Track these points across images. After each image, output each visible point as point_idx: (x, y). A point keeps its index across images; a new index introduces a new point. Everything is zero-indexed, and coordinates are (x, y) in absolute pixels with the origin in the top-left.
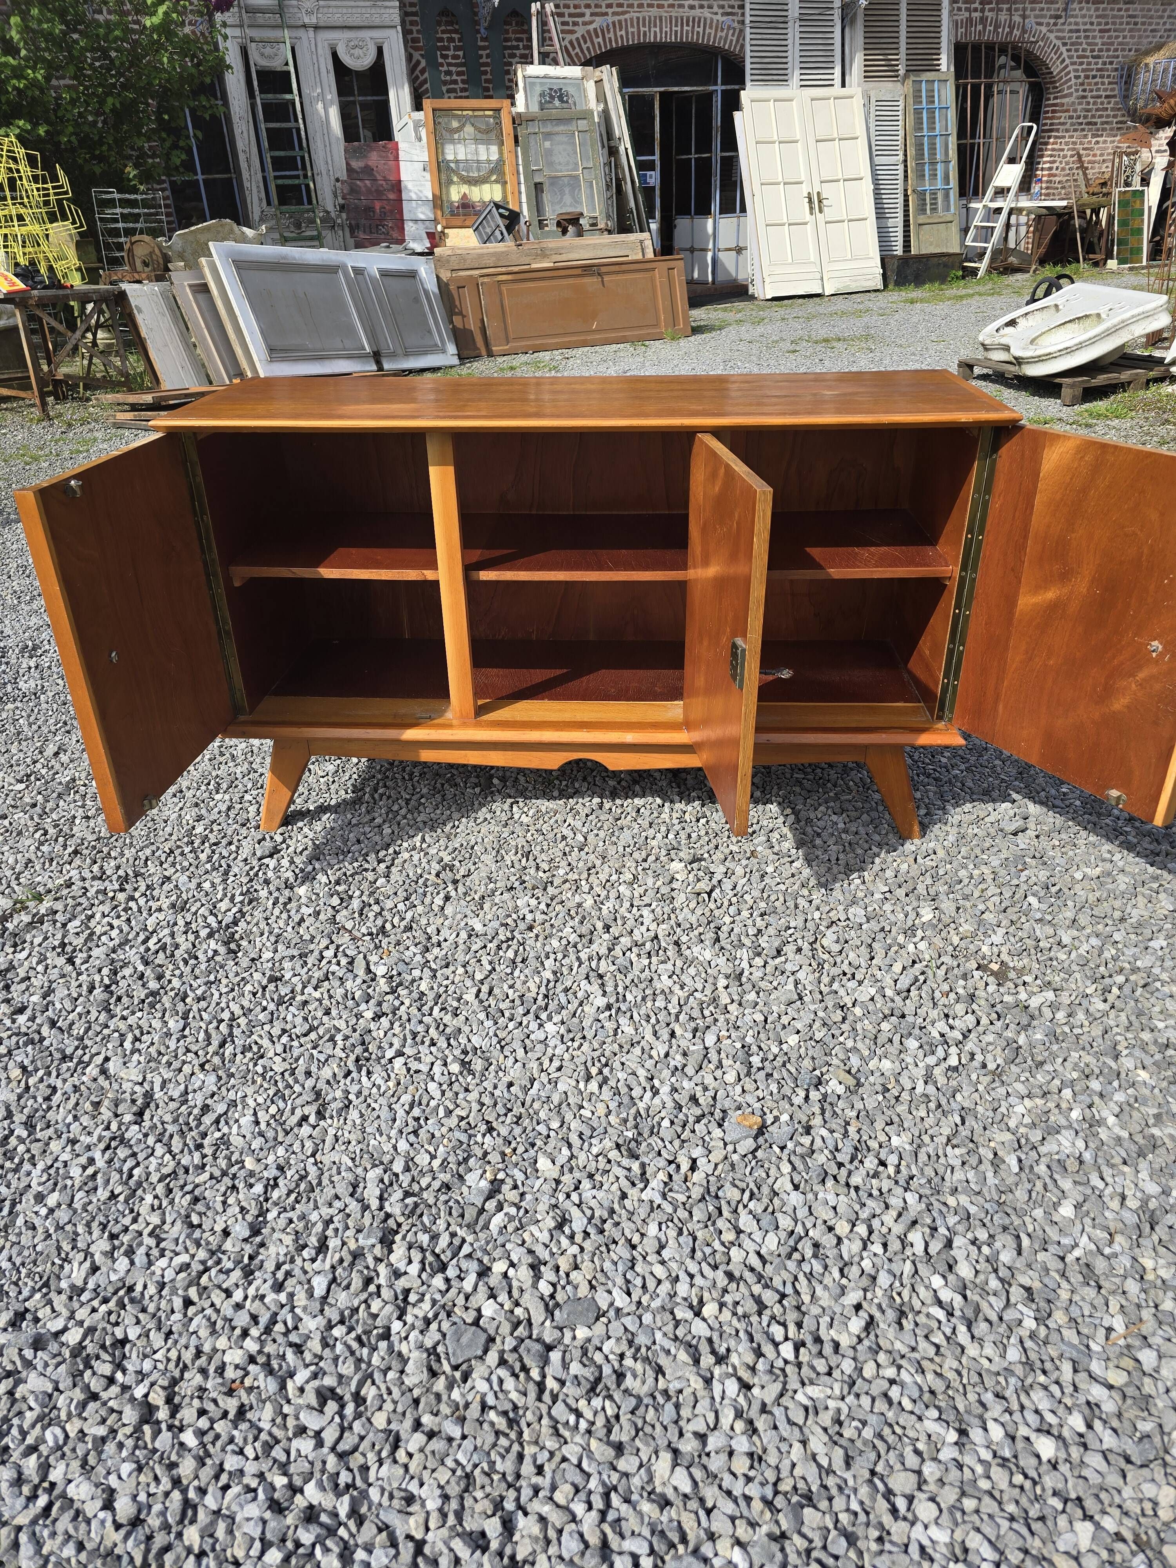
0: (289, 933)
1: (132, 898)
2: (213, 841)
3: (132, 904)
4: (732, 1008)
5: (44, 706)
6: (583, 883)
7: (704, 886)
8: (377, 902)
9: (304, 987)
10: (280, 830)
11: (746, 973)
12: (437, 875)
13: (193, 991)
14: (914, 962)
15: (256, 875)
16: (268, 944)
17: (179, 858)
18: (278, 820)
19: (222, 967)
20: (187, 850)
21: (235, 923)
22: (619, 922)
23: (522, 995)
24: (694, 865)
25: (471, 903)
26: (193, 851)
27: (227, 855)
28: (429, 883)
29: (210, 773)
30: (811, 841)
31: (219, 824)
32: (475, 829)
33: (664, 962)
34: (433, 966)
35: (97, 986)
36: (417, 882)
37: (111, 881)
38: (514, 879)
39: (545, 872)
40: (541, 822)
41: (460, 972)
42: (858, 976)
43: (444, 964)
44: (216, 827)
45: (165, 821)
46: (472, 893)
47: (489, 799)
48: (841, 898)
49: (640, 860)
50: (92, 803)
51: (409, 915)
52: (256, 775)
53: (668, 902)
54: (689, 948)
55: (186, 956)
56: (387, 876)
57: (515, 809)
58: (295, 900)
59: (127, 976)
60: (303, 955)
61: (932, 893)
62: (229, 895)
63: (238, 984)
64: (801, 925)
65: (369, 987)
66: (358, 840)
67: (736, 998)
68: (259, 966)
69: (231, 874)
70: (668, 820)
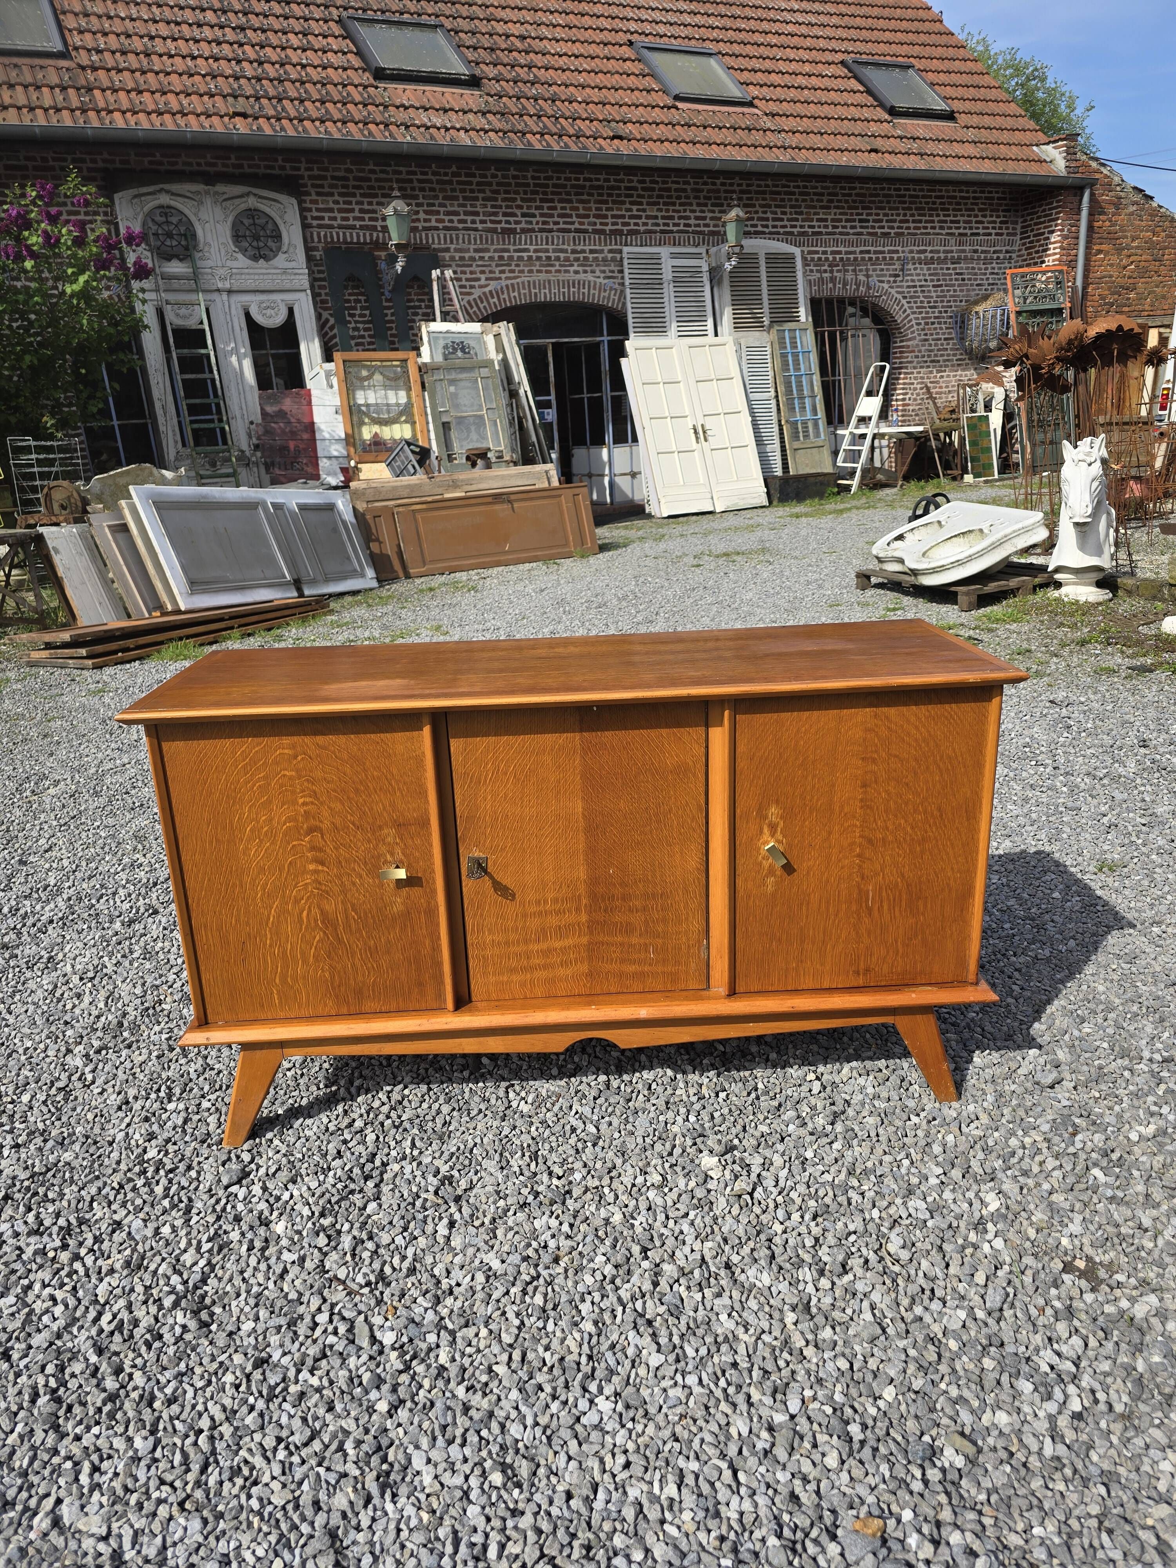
0: (271, 1291)
1: (77, 1257)
2: (168, 1167)
3: (77, 1265)
4: (809, 1352)
6: (606, 1190)
7: (742, 1185)
8: (371, 1238)
9: (299, 1371)
10: (246, 1147)
11: (814, 1301)
12: (436, 1193)
13: (161, 1389)
14: (996, 1268)
15: (224, 1210)
16: (247, 1309)
17: (130, 1195)
18: (245, 1131)
19: (193, 1350)
20: (140, 1183)
21: (204, 1281)
22: (658, 1243)
23: (562, 1359)
24: (728, 1156)
25: (482, 1230)
26: (147, 1184)
27: (186, 1184)
28: (428, 1204)
29: (160, 1076)
30: (843, 1112)
31: (175, 1144)
32: (471, 1125)
33: (719, 1295)
34: (450, 1326)
35: (41, 1392)
36: (414, 1204)
37: (50, 1235)
38: (526, 1191)
39: (559, 1178)
40: (544, 1110)
41: (484, 1332)
42: (939, 1293)
43: (462, 1321)
44: (171, 1148)
45: (111, 1144)
46: (480, 1214)
47: (481, 1084)
48: (895, 1187)
49: (665, 1154)
50: (23, 1126)
51: (410, 1252)
52: (213, 1073)
53: (706, 1208)
54: (743, 1271)
55: (148, 1336)
56: (377, 1198)
57: (512, 1095)
58: (273, 1243)
59: (77, 1372)
60: (292, 1324)
61: (989, 1171)
62: (194, 1242)
63: (216, 1373)
64: (861, 1229)
65: (378, 1366)
66: (339, 1152)
67: (810, 1337)
68: (238, 1343)
69: (194, 1211)
70: (685, 1098)
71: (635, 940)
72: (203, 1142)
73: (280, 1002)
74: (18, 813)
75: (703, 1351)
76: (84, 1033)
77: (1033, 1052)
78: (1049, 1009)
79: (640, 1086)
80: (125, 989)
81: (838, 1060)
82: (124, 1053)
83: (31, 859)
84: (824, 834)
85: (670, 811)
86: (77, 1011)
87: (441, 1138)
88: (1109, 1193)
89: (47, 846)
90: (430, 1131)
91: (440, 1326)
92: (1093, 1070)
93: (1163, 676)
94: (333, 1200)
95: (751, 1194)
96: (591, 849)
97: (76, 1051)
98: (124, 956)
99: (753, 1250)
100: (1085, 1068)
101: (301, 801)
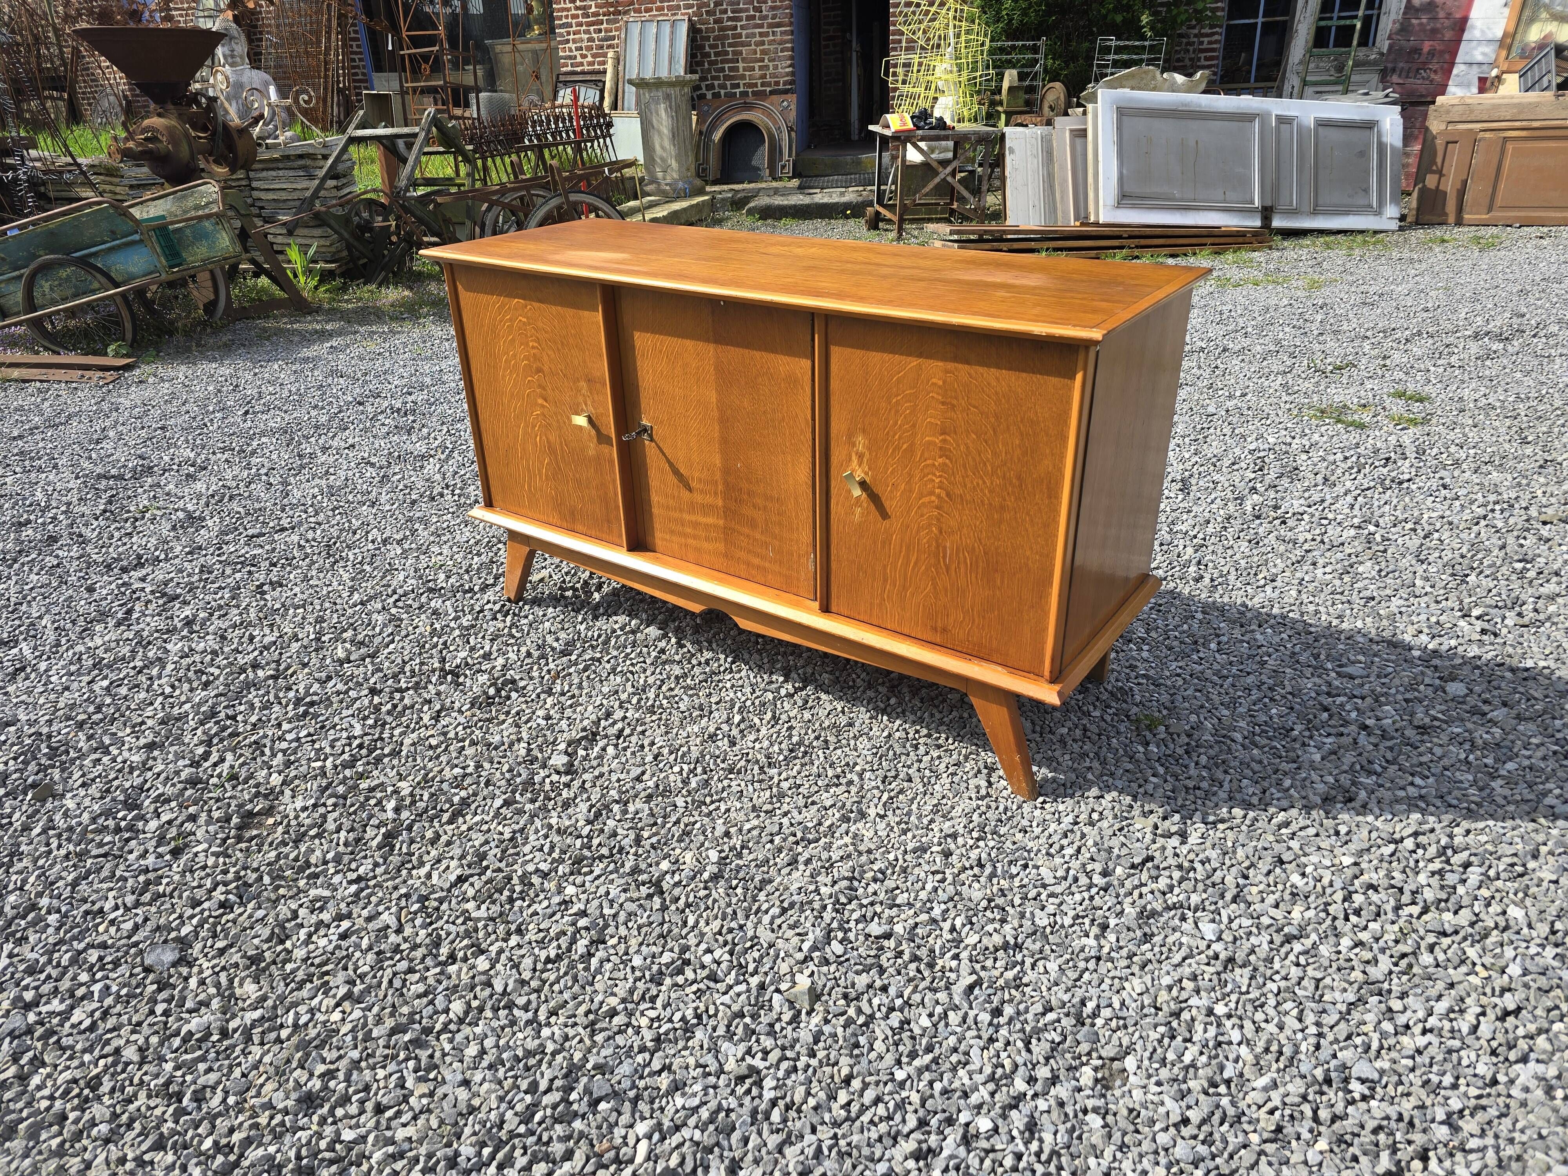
71: (758, 535)
73: (529, 505)
84: (906, 475)
85: (783, 419)
96: (724, 441)
101: (531, 344)
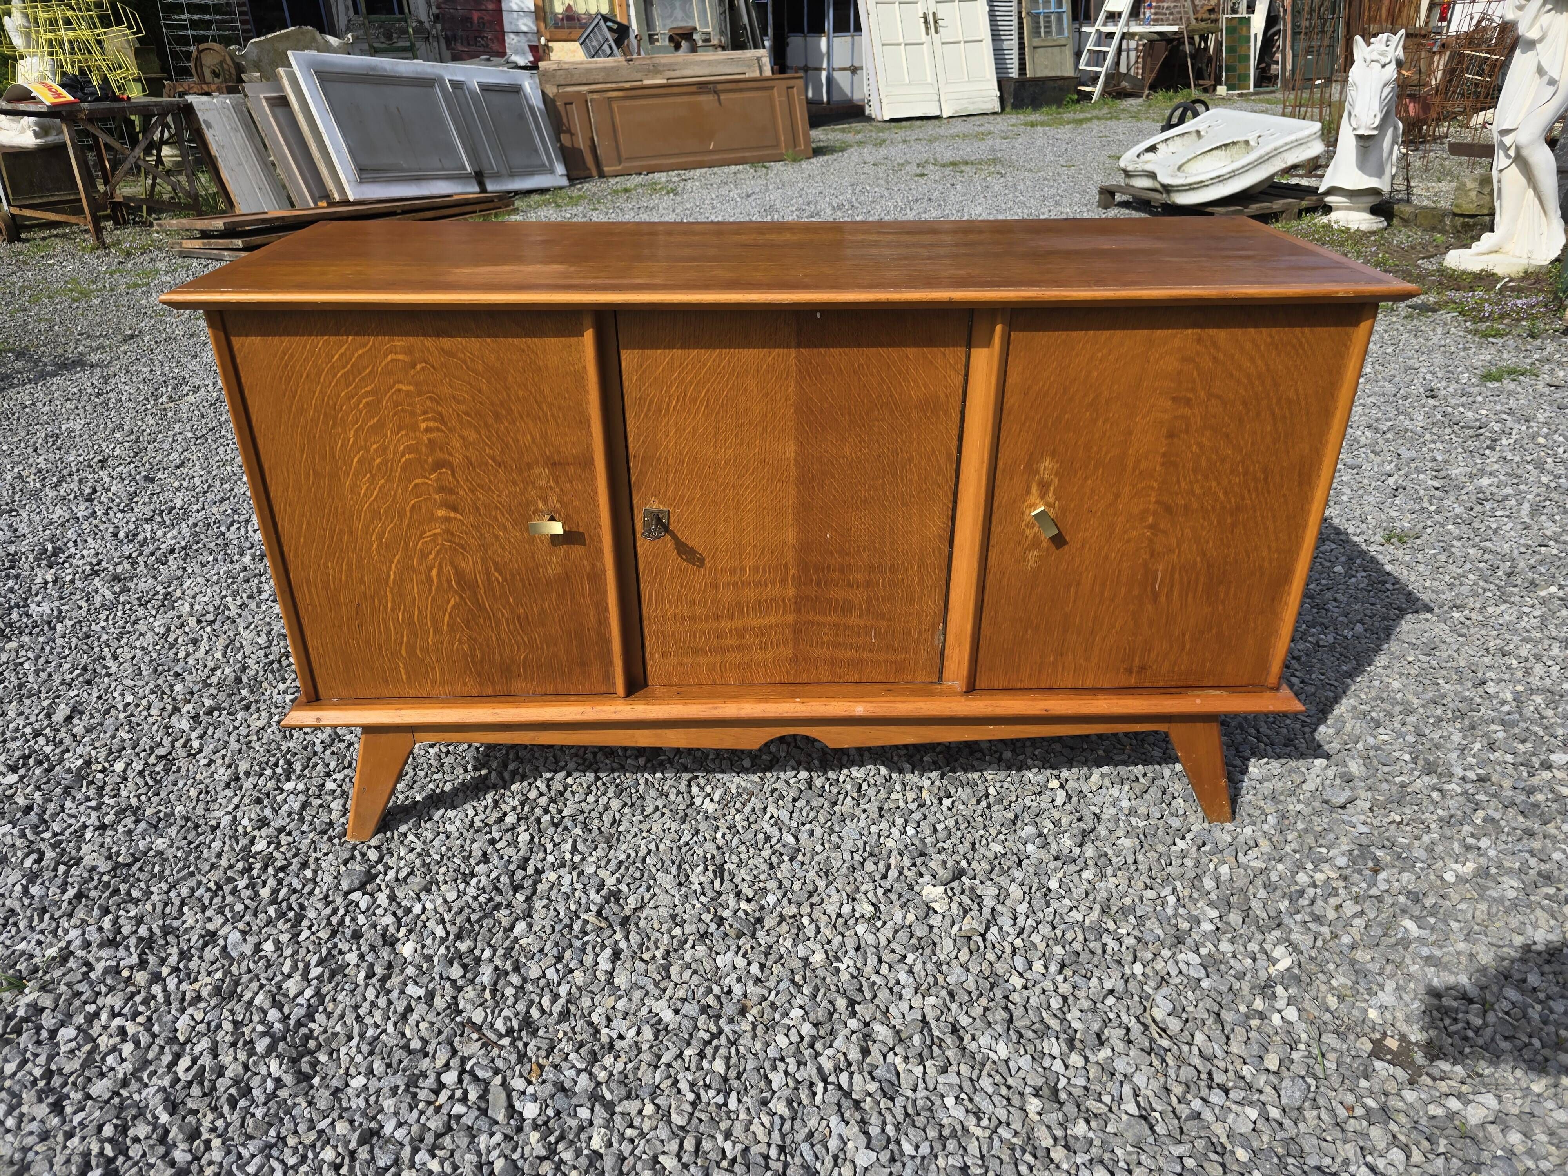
0: (390, 1039)
1: (156, 978)
2: (278, 864)
3: (156, 989)
4: (1058, 1154)
5: (59, 641)
6: (806, 921)
7: (972, 923)
8: (517, 969)
9: (416, 1150)
10: (374, 842)
11: (1063, 1082)
12: (599, 913)
14: (1290, 1048)
15: (341, 922)
16: (359, 1058)
17: (229, 899)
18: (374, 822)
19: (288, 1112)
20: (241, 884)
21: (310, 1016)
22: (868, 995)
23: (746, 1149)
24: (955, 884)
25: (651, 967)
26: (251, 885)
27: (299, 887)
28: (589, 928)
29: (279, 747)
30: (1093, 830)
31: (289, 834)
32: (645, 827)
33: (944, 1071)
34: (608, 1096)
35: (94, 1163)
36: (570, 927)
37: (127, 948)
38: (707, 917)
39: (749, 900)
40: (733, 811)
41: (649, 1109)
42: (1219, 1078)
43: (623, 1091)
44: (284, 839)
45: (214, 829)
46: (651, 944)
47: (659, 775)
48: (1159, 932)
49: (878, 877)
50: (112, 802)
51: (563, 990)
52: (343, 745)
53: (928, 951)
54: (974, 1039)
55: (233, 1091)
56: (528, 915)
57: (695, 790)
58: (397, 970)
59: (142, 1137)
60: (412, 1083)
61: (1273, 914)
62: (301, 965)
63: (313, 1146)
64: (1120, 987)
65: (514, 1150)
66: (485, 854)
67: (1059, 1133)
68: (345, 1104)
69: (305, 923)
70: (902, 804)
71: (853, 621)
72: (324, 832)
73: (409, 678)
74: (151, 422)
75: (925, 1149)
76: (195, 689)
77: (1320, 762)
78: (1338, 710)
79: (848, 786)
80: (247, 636)
81: (1085, 764)
82: (239, 716)
83: (160, 475)
84: (1111, 497)
85: (910, 460)
86: (191, 661)
87: (607, 842)
88: (1425, 951)
89: (178, 462)
90: (595, 832)
91: (595, 1098)
92: (1394, 789)
93: (1449, 316)
94: (474, 918)
95: (983, 936)
96: (805, 508)
97: (184, 711)
98: (251, 597)
99: (986, 1009)
100: (1385, 786)
101: (423, 426)
